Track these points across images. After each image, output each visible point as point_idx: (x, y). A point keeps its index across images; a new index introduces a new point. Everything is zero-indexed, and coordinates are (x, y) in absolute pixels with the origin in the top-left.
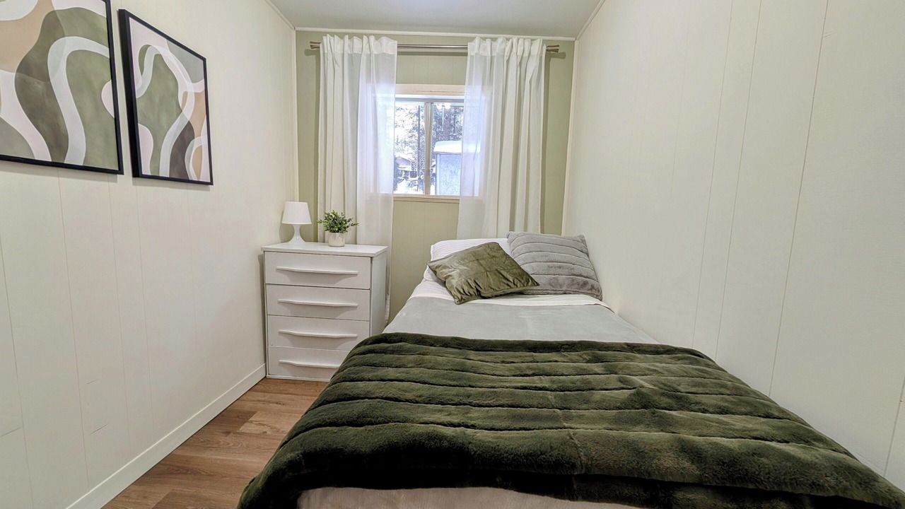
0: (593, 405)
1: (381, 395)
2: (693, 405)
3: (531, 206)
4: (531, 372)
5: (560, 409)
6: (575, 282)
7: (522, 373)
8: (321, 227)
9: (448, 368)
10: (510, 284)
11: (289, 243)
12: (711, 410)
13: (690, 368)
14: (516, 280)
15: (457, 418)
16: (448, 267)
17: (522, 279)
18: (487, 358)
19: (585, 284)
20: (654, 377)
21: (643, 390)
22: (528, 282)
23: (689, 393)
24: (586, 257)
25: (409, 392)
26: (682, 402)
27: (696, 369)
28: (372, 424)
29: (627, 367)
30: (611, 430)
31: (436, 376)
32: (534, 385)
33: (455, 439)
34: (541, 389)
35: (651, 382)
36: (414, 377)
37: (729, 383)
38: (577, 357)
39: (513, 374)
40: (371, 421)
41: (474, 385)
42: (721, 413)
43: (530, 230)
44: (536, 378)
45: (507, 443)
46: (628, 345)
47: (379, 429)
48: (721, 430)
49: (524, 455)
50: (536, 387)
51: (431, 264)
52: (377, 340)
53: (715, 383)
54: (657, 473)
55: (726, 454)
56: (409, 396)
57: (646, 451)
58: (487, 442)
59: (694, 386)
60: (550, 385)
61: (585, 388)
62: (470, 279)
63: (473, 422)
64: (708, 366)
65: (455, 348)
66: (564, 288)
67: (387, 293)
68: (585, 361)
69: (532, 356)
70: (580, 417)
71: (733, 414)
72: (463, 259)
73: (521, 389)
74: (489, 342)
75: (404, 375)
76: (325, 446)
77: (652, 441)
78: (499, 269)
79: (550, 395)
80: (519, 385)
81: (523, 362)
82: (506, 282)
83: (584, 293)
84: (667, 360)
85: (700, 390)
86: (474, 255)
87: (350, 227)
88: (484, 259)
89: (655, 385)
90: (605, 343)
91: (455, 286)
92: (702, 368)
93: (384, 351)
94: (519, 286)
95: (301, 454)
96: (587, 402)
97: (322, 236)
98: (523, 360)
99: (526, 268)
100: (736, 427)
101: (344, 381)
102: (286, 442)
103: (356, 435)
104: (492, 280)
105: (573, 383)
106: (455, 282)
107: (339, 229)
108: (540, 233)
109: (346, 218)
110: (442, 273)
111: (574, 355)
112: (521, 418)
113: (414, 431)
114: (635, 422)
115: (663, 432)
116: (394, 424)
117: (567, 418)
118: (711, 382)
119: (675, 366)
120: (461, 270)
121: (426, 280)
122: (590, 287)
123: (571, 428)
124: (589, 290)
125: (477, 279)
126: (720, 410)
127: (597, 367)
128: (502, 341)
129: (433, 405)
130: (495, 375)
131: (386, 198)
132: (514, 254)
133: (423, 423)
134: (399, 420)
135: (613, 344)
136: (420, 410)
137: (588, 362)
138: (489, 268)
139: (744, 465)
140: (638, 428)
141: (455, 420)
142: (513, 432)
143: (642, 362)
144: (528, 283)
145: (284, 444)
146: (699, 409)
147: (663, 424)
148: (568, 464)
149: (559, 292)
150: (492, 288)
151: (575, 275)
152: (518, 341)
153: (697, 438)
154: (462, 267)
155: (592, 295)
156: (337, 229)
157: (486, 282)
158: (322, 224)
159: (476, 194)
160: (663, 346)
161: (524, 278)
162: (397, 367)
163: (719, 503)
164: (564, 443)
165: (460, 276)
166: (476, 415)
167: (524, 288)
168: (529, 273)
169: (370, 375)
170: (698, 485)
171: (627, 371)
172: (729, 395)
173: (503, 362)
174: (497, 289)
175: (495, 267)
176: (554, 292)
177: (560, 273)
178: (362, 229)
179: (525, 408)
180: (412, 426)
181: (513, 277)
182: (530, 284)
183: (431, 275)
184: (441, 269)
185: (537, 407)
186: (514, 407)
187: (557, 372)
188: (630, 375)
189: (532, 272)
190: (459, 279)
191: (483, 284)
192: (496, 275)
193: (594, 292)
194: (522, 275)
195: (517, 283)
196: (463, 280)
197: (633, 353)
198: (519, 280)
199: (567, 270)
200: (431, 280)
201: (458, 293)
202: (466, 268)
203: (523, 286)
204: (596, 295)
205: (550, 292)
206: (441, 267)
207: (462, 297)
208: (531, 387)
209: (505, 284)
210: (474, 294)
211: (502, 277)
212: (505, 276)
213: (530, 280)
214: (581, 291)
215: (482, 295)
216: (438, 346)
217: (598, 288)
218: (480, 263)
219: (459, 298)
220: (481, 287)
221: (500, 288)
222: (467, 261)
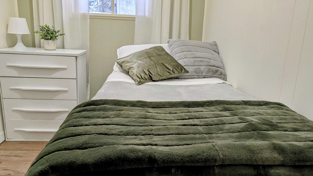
0: (225, 131)
1: (96, 132)
2: (280, 128)
3: (183, 23)
4: (187, 118)
5: (206, 134)
6: (211, 70)
7: (182, 118)
8: (37, 37)
9: (137, 117)
10: (170, 72)
11: (14, 48)
12: (289, 130)
13: (278, 111)
14: (174, 70)
15: (146, 141)
16: (130, 62)
17: (178, 68)
18: (160, 112)
19: (217, 71)
20: (259, 116)
21: (253, 122)
23: (278, 123)
24: (218, 55)
25: (113, 130)
26: (274, 127)
27: (281, 112)
28: (93, 147)
29: (244, 112)
30: (235, 141)
31: (129, 122)
33: (146, 151)
34: (194, 125)
35: (257, 119)
36: (116, 122)
37: (299, 118)
38: (214, 109)
39: (177, 118)
40: (91, 146)
41: (153, 124)
42: (294, 131)
43: (183, 38)
44: (190, 120)
45: (177, 151)
46: (243, 101)
47: (97, 150)
48: (295, 138)
49: (188, 157)
50: (191, 124)
51: (118, 61)
52: (88, 104)
53: (291, 118)
54: (261, 161)
55: (297, 149)
56: (113, 132)
57: (255, 150)
58: (165, 151)
59: (281, 120)
60: (200, 123)
61: (220, 123)
62: (145, 69)
63: (155, 143)
64: (288, 110)
65: (140, 107)
66: (204, 74)
67: (88, 82)
68: (219, 111)
69: (188, 109)
70: (218, 137)
71: (301, 131)
72: (140, 57)
73: (182, 126)
75: (109, 121)
76: (63, 161)
77: (258, 145)
78: (163, 62)
79: (200, 128)
80: (181, 124)
81: (182, 113)
82: (168, 70)
83: (216, 77)
84: (265, 108)
85: (283, 121)
86: (148, 54)
87: (59, 36)
88: (153, 56)
89: (259, 120)
90: (230, 101)
91: (135, 74)
92: (284, 111)
93: (94, 110)
94: (176, 73)
95: (48, 166)
96: (221, 130)
97: (38, 43)
98: (182, 112)
99: (180, 62)
100: (302, 137)
101: (69, 127)
102: (35, 163)
103: (83, 153)
104: (159, 69)
105: (213, 121)
106: (135, 71)
107: (51, 38)
108: (188, 39)
109: (55, 30)
110: (126, 66)
111: (212, 108)
112: (184, 139)
113: (120, 148)
114: (249, 138)
115: (264, 141)
116: (106, 146)
117: (210, 138)
118: (289, 118)
119: (270, 111)
120: (139, 64)
121: (115, 71)
122: (220, 73)
123: (213, 142)
124: (219, 75)
125: (150, 69)
126: (294, 130)
128: (169, 102)
129: (130, 136)
130: (166, 120)
131: (84, 16)
132: (172, 54)
133: (125, 145)
134: (109, 144)
135: (234, 101)
136: (122, 138)
137: (221, 111)
138: (157, 62)
139: (306, 153)
140: (250, 140)
141: (144, 142)
142: (180, 146)
143: (251, 110)
144: (181, 71)
145: (34, 164)
146: (283, 130)
147: (264, 137)
148: (213, 159)
149: (201, 76)
150: (159, 75)
151: (210, 66)
152: (179, 102)
153: (282, 143)
154: (139, 62)
155: (221, 78)
156: (50, 38)
157: (156, 71)
158: (39, 33)
159: (147, 14)
160: (263, 102)
161: (179, 68)
162: (103, 118)
163: (292, 174)
164: (210, 149)
165: (138, 67)
166: (156, 139)
167: (180, 74)
168: (183, 65)
169: (87, 123)
170: (282, 165)
171: (244, 114)
172: (298, 123)
173: (170, 113)
174: (163, 75)
175: (161, 61)
176: (198, 77)
177: (202, 64)
178: (67, 37)
179: (186, 134)
180: (119, 146)
181: (172, 67)
182: (183, 72)
183: (119, 68)
184: (125, 64)
185: (192, 134)
186: (179, 134)
187: (203, 116)
188: (245, 116)
189: (184, 65)
190: (138, 69)
191: (153, 72)
192: (161, 66)
193: (222, 76)
194: (178, 66)
195: (175, 71)
196: (141, 69)
197: (247, 105)
198: (176, 69)
199: (206, 63)
200: (119, 71)
201: (137, 78)
202: (142, 62)
203: (178, 73)
204: (223, 77)
205: (195, 77)
206: (125, 62)
207: (140, 80)
208: (188, 124)
209: (167, 72)
210: (148, 79)
211: (166, 67)
212: (167, 67)
213: (183, 69)
214: (214, 76)
215: (153, 79)
216: (128, 106)
217: (224, 74)
218: (151, 59)
219: (138, 81)
220: (152, 74)
221: (164, 75)
222: (143, 58)
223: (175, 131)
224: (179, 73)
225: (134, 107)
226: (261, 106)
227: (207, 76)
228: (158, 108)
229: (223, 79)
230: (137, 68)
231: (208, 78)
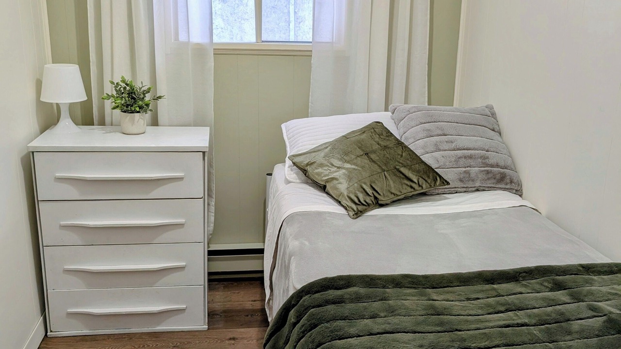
0: (576, 336)
4: (503, 308)
5: (550, 343)
6: (491, 175)
7: (496, 310)
9: (422, 313)
10: (414, 185)
11: (55, 131)
14: (421, 179)
17: (428, 177)
18: (449, 296)
19: (502, 176)
20: (617, 301)
21: (613, 316)
22: (435, 180)
24: (500, 139)
29: (591, 293)
31: (418, 324)
32: (516, 322)
34: (522, 325)
35: (616, 307)
36: (400, 327)
38: (539, 287)
39: (486, 311)
41: (459, 328)
44: (511, 314)
46: (582, 266)
50: (518, 324)
51: (297, 160)
60: (529, 319)
61: (562, 319)
62: (365, 183)
65: (411, 287)
66: (478, 184)
67: (209, 195)
68: (548, 290)
69: (494, 289)
72: (345, 154)
73: (505, 327)
74: (442, 277)
78: (397, 165)
79: (534, 330)
80: (502, 323)
81: (488, 297)
82: (409, 183)
83: (501, 189)
86: (360, 146)
88: (374, 152)
91: (346, 194)
94: (424, 186)
96: (569, 333)
98: (487, 295)
99: (427, 159)
104: (392, 182)
106: (343, 188)
107: (140, 108)
110: (318, 174)
111: (534, 283)
120: (349, 171)
122: (508, 181)
124: (506, 184)
125: (374, 182)
127: (561, 295)
130: (470, 315)
132: (407, 139)
135: (568, 267)
137: (551, 290)
138: (386, 165)
144: (435, 183)
149: (471, 189)
150: (392, 193)
151: (490, 166)
155: (509, 190)
156: (136, 108)
157: (386, 186)
161: (431, 175)
165: (349, 179)
167: (431, 189)
168: (434, 167)
171: (593, 298)
173: (468, 299)
174: (399, 193)
175: (392, 164)
176: (465, 189)
177: (472, 164)
179: (520, 345)
181: (416, 176)
182: (438, 184)
183: (297, 174)
184: (316, 168)
185: (529, 344)
186: (510, 346)
187: (528, 305)
188: (596, 301)
189: (437, 166)
190: (351, 184)
191: (382, 189)
192: (395, 175)
193: (513, 186)
194: (428, 172)
195: (423, 184)
196: (356, 185)
197: (590, 275)
198: (424, 179)
199: (479, 160)
200: (298, 181)
201: (352, 204)
202: (353, 167)
203: (429, 187)
204: (515, 188)
205: (459, 190)
206: (315, 165)
207: (357, 208)
208: (513, 324)
209: (406, 187)
210: (371, 202)
211: (405, 176)
212: (407, 175)
213: (438, 179)
214: (497, 186)
215: (380, 202)
216: (390, 287)
217: (518, 181)
218: (371, 159)
219: (354, 211)
220: (380, 193)
221: (401, 192)
222: (353, 157)
223: (501, 340)
224: (431, 186)
225: (400, 288)
226: (614, 274)
227: (484, 188)
228: (442, 288)
229: (514, 191)
230: (348, 182)
231: (484, 190)
